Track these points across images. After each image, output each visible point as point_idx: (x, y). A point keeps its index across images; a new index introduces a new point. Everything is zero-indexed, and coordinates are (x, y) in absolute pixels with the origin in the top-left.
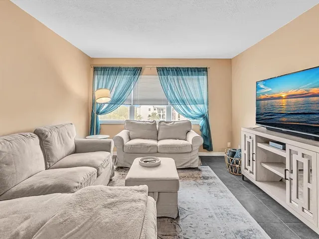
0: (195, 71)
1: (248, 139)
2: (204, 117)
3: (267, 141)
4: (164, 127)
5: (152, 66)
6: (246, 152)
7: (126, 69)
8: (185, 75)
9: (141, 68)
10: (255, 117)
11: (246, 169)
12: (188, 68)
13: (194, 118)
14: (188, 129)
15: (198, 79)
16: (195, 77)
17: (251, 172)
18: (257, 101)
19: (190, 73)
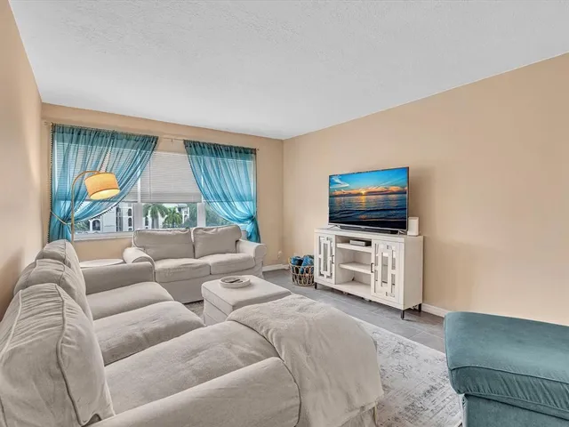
0: (240, 152)
1: (324, 241)
2: (252, 219)
3: (347, 240)
4: (203, 236)
5: (173, 137)
6: (322, 256)
7: (128, 137)
8: (228, 157)
9: (157, 139)
10: (328, 216)
11: (321, 275)
12: (231, 147)
13: (240, 221)
14: (237, 238)
15: (245, 165)
16: (240, 161)
17: (328, 277)
18: (330, 197)
19: (233, 153)
